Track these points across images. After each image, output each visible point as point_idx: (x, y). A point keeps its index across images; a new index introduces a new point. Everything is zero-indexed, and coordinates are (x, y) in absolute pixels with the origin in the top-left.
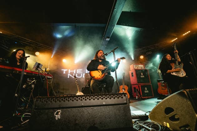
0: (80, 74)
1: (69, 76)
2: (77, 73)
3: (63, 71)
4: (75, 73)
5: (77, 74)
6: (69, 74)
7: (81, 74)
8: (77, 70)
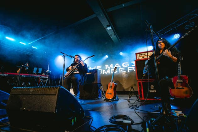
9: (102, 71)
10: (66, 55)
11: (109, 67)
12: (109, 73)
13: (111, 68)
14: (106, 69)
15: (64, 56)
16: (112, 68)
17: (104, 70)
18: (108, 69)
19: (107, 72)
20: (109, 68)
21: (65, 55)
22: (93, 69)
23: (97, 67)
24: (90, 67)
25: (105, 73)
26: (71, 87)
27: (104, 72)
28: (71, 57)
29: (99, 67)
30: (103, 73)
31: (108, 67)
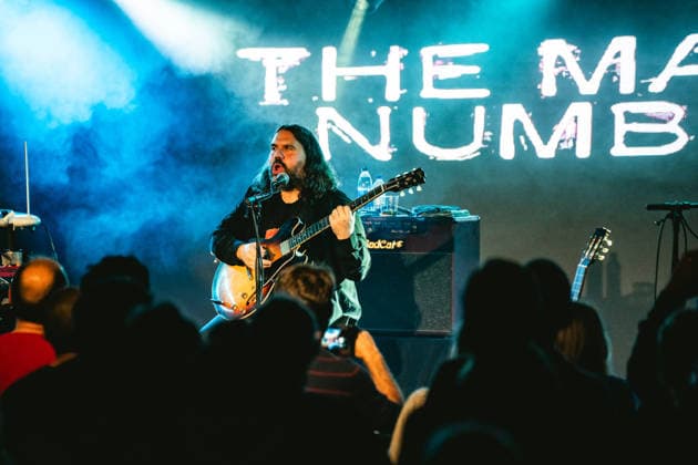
0: (467, 107)
1: (335, 140)
2: (428, 92)
3: (260, 67)
4: (393, 92)
5: (419, 117)
6: (325, 114)
7: (480, 113)
8: (427, 53)
9: (493, 124)
11: (588, 67)
12: (584, 151)
13: (609, 93)
14: (548, 88)
16: (627, 85)
17: (513, 112)
18: (568, 92)
19: (558, 132)
20: (590, 87)
25: (525, 154)
27: (519, 129)
30: (507, 151)
31: (574, 69)
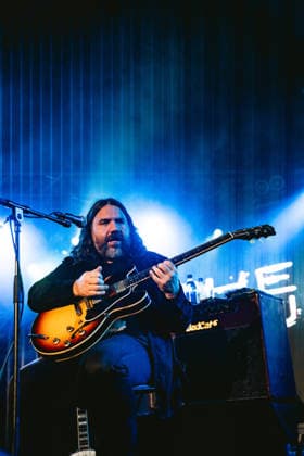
10: (25, 211)
15: (12, 217)
21: (19, 211)
22: (229, 294)
23: (259, 272)
24: (210, 281)
26: (83, 436)
28: (65, 220)
29: (269, 277)
